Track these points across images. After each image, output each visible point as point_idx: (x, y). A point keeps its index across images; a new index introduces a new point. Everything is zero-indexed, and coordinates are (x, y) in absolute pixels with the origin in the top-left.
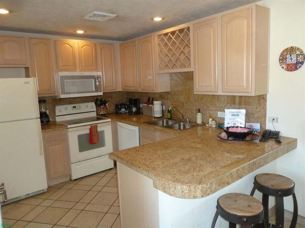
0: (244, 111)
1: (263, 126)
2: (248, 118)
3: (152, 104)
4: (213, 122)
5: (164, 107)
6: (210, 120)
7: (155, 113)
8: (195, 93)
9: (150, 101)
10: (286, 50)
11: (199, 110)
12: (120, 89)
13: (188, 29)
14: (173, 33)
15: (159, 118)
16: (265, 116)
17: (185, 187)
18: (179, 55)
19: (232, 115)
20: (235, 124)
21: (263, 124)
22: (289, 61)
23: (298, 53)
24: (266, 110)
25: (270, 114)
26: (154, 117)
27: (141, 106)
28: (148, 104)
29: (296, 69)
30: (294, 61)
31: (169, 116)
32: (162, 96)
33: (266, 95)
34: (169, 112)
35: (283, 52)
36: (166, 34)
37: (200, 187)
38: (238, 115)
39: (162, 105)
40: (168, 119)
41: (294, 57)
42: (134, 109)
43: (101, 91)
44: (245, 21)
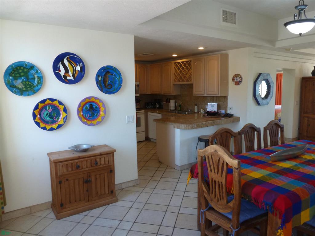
0: (216, 104)
1: (226, 112)
2: (219, 107)
3: (170, 102)
4: (203, 111)
5: (176, 104)
6: (202, 110)
7: (171, 107)
8: (194, 95)
9: (168, 101)
10: (235, 75)
11: (196, 104)
12: (149, 93)
13: (191, 61)
14: (183, 62)
15: (173, 110)
16: (227, 107)
17: (185, 125)
18: (186, 75)
19: (211, 106)
20: (212, 110)
21: (226, 111)
22: (236, 81)
23: (239, 77)
24: (227, 104)
25: (229, 105)
26: (170, 110)
27: (162, 103)
28: (167, 103)
29: (239, 84)
30: (238, 81)
31: (179, 109)
32: (175, 97)
33: (227, 96)
34: (180, 106)
35: (234, 76)
36: (179, 63)
37: (190, 125)
38: (214, 106)
39: (175, 102)
40: (179, 110)
41: (238, 78)
42: (157, 106)
43: (138, 94)
44: (216, 62)
